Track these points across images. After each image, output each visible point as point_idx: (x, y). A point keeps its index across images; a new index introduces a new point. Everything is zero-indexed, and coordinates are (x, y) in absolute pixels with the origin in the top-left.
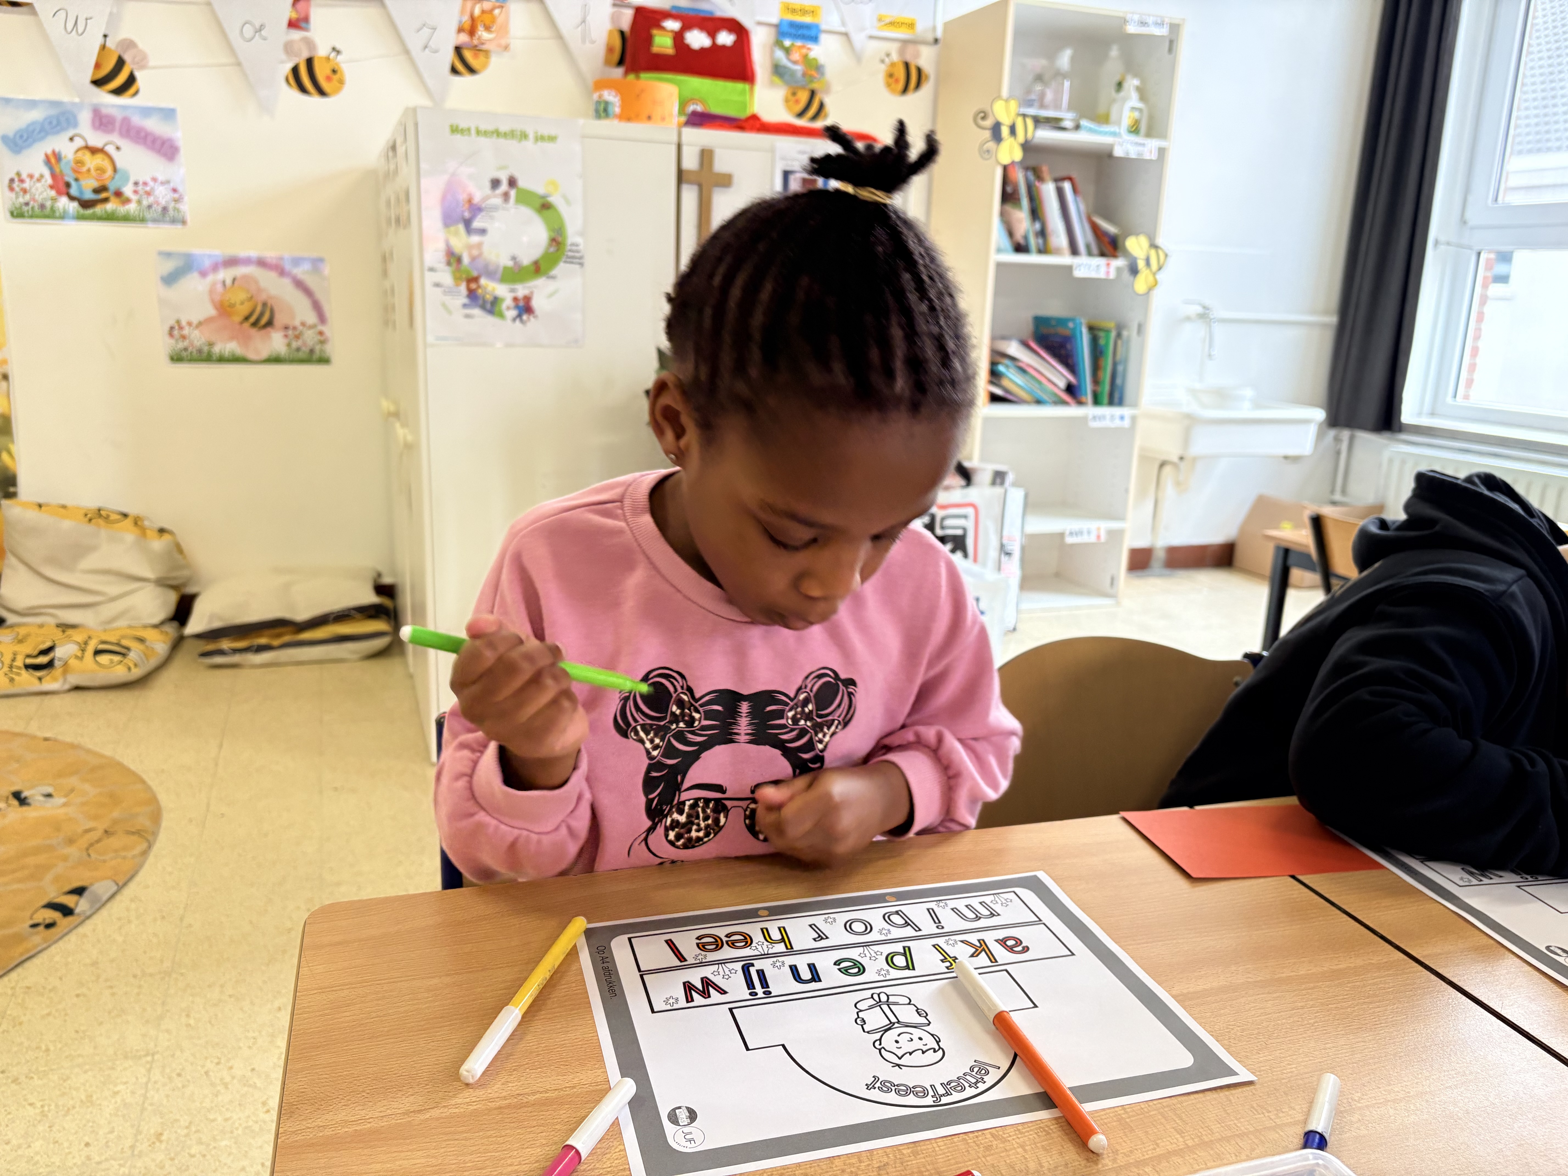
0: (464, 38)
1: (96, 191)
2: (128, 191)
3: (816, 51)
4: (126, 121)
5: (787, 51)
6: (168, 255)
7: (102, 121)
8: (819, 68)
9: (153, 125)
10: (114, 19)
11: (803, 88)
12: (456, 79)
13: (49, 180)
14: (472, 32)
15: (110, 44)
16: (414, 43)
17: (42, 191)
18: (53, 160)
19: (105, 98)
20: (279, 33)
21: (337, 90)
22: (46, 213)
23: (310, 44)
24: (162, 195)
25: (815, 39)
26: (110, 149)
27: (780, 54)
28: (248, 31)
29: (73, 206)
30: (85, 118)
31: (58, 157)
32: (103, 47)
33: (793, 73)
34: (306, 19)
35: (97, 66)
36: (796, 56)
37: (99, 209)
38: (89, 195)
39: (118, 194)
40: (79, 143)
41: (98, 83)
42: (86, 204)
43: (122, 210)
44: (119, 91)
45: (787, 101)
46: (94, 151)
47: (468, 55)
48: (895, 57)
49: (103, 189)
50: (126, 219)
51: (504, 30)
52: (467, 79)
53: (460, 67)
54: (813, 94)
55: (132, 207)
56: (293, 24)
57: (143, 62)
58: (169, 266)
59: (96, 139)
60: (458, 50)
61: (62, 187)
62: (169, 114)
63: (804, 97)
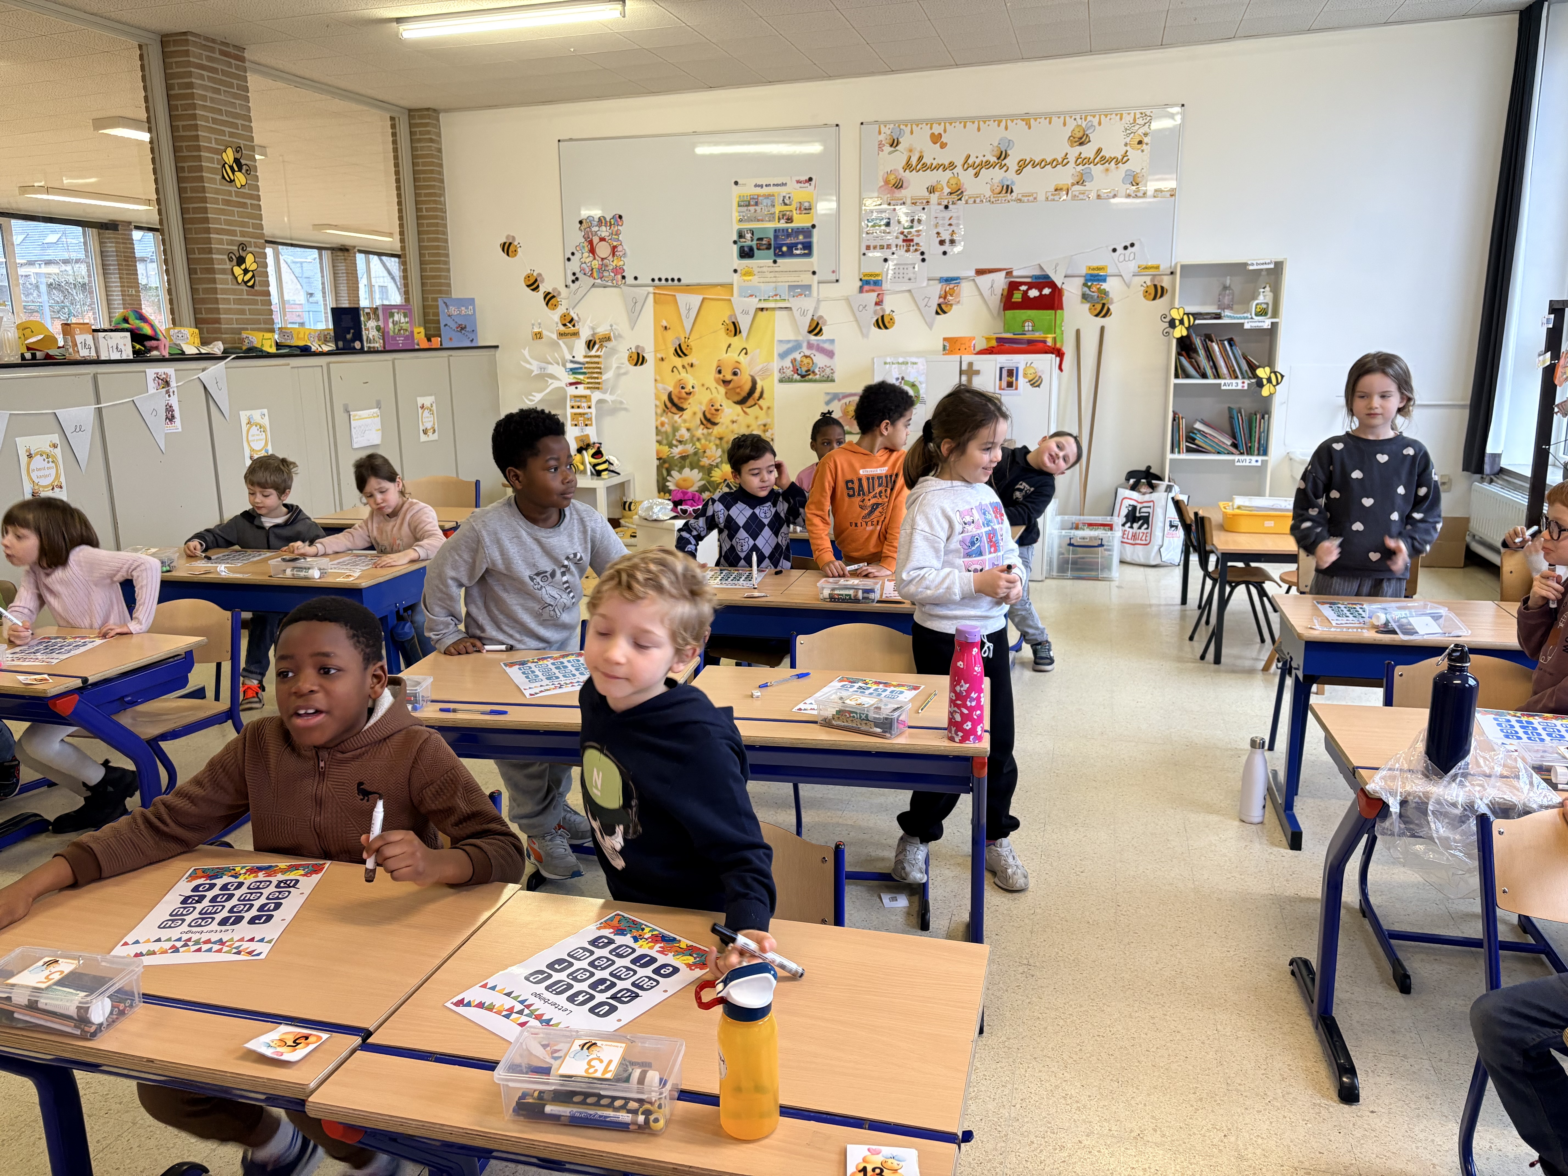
0: (942, 300)
1: (807, 371)
2: (817, 371)
3: (1104, 286)
4: (818, 345)
5: (1089, 287)
6: (828, 394)
7: (810, 346)
8: (1106, 293)
9: (827, 346)
10: (816, 309)
11: (1098, 303)
12: (938, 316)
13: (792, 368)
14: (945, 298)
15: (815, 318)
16: (922, 304)
17: (789, 372)
18: (794, 361)
19: (812, 337)
20: (871, 307)
21: (892, 326)
22: (790, 380)
23: (883, 310)
24: (828, 371)
25: (1105, 281)
26: (812, 356)
27: (1086, 289)
28: (861, 307)
29: (799, 377)
30: (805, 345)
31: (795, 360)
32: (812, 319)
33: (1092, 297)
34: (882, 301)
35: (810, 326)
36: (1094, 289)
37: (807, 378)
38: (804, 373)
39: (813, 372)
40: (802, 354)
41: (810, 332)
42: (803, 376)
43: (814, 378)
44: (816, 335)
45: (1090, 309)
46: (807, 357)
47: (943, 306)
48: (1149, 283)
49: (809, 370)
50: (815, 381)
51: (959, 295)
52: (943, 316)
53: (939, 311)
54: (1104, 305)
55: (817, 377)
56: (877, 304)
57: (825, 323)
58: (828, 398)
59: (808, 353)
60: (939, 305)
61: (796, 371)
62: (832, 341)
63: (1099, 307)
